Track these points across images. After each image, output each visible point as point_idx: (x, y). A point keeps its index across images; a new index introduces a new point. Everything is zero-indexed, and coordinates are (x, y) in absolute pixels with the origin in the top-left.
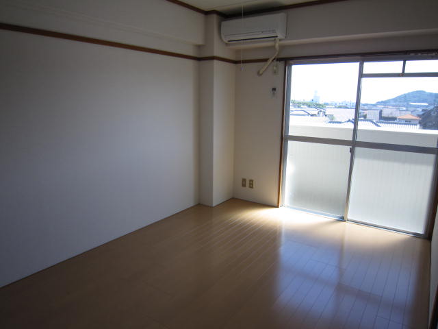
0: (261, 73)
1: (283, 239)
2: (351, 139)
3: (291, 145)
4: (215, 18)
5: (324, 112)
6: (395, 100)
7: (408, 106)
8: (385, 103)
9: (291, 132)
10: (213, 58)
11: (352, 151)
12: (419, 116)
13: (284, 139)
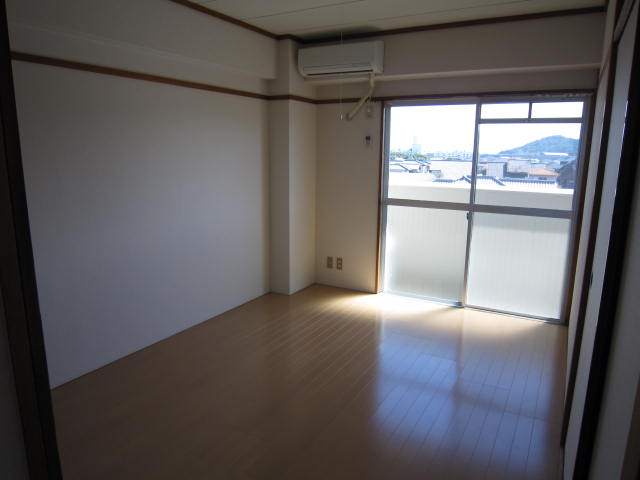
0: (351, 116)
1: (383, 334)
2: (467, 201)
3: (392, 211)
4: (289, 45)
5: (428, 167)
6: (524, 148)
7: (542, 158)
8: (510, 153)
9: (391, 195)
10: (288, 97)
11: (469, 217)
12: (557, 171)
13: (381, 203)
